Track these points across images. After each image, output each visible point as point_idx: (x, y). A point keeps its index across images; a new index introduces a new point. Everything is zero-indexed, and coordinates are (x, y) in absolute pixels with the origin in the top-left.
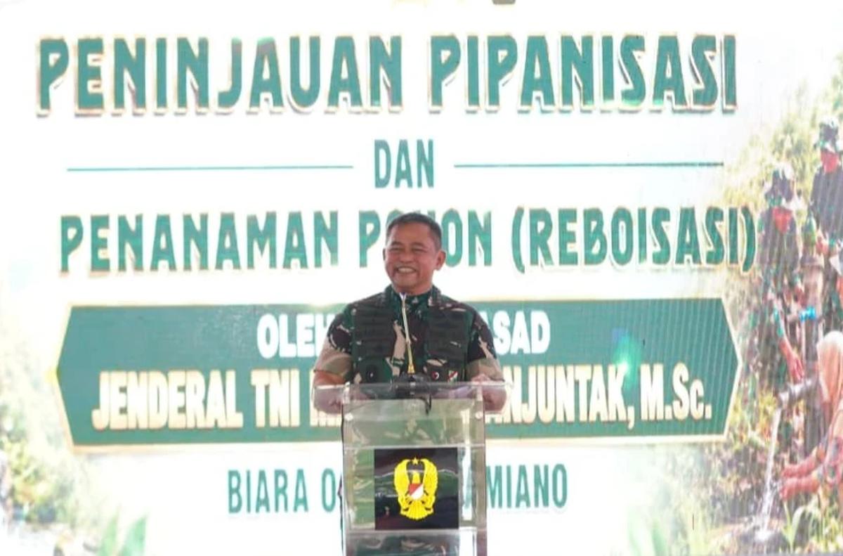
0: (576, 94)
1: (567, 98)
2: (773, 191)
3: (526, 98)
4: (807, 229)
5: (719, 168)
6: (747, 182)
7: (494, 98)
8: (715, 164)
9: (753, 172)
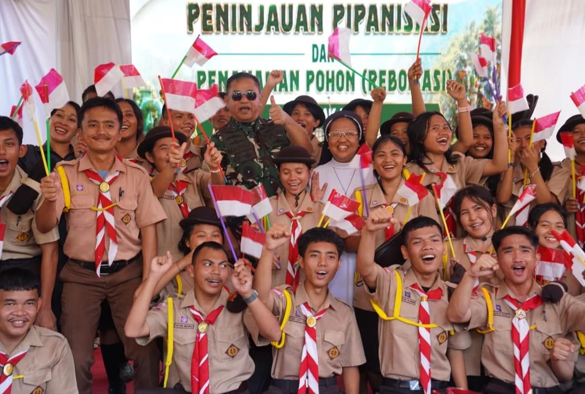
0: (387, 27)
1: (384, 29)
2: (459, 64)
3: (368, 29)
4: (472, 79)
5: (439, 56)
6: (450, 61)
7: (357, 29)
8: (437, 54)
9: (451, 57)
